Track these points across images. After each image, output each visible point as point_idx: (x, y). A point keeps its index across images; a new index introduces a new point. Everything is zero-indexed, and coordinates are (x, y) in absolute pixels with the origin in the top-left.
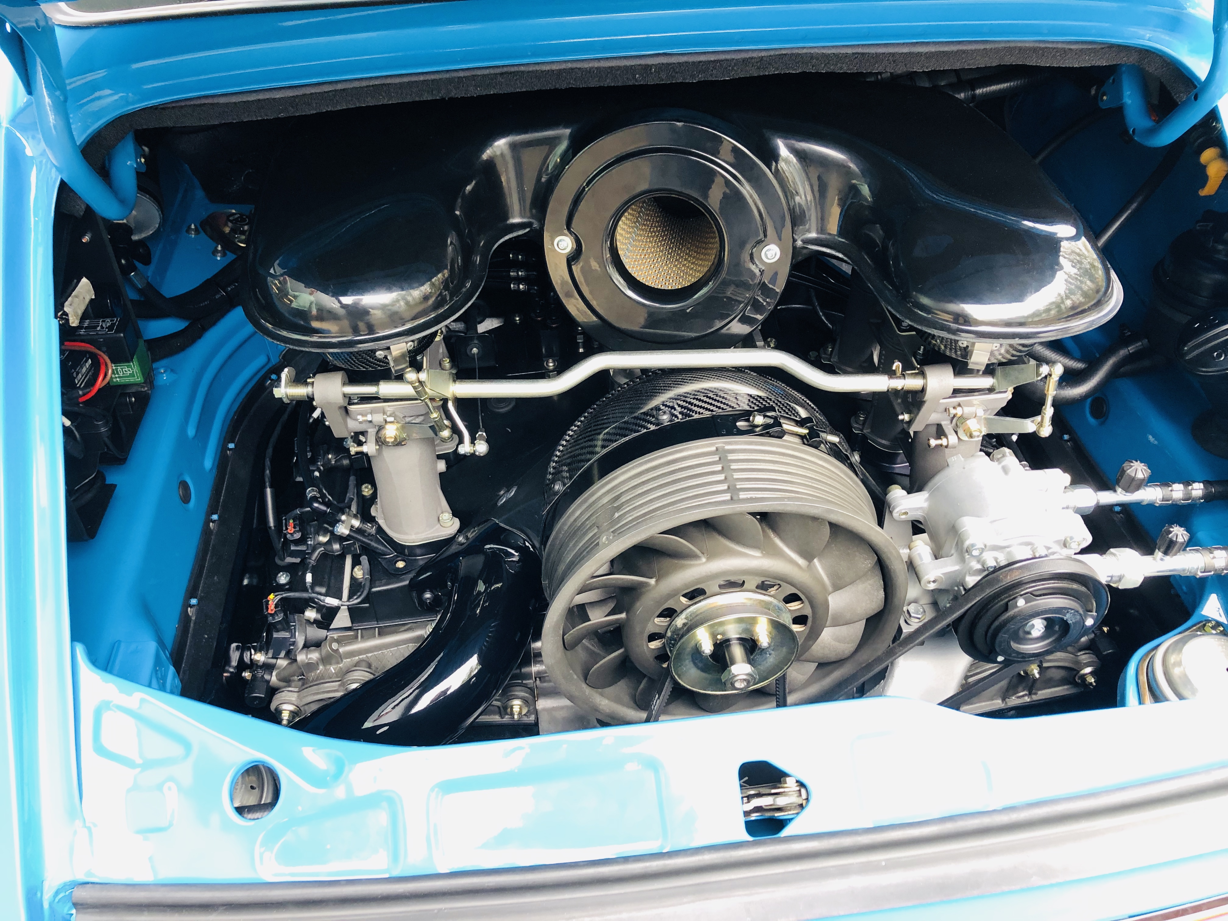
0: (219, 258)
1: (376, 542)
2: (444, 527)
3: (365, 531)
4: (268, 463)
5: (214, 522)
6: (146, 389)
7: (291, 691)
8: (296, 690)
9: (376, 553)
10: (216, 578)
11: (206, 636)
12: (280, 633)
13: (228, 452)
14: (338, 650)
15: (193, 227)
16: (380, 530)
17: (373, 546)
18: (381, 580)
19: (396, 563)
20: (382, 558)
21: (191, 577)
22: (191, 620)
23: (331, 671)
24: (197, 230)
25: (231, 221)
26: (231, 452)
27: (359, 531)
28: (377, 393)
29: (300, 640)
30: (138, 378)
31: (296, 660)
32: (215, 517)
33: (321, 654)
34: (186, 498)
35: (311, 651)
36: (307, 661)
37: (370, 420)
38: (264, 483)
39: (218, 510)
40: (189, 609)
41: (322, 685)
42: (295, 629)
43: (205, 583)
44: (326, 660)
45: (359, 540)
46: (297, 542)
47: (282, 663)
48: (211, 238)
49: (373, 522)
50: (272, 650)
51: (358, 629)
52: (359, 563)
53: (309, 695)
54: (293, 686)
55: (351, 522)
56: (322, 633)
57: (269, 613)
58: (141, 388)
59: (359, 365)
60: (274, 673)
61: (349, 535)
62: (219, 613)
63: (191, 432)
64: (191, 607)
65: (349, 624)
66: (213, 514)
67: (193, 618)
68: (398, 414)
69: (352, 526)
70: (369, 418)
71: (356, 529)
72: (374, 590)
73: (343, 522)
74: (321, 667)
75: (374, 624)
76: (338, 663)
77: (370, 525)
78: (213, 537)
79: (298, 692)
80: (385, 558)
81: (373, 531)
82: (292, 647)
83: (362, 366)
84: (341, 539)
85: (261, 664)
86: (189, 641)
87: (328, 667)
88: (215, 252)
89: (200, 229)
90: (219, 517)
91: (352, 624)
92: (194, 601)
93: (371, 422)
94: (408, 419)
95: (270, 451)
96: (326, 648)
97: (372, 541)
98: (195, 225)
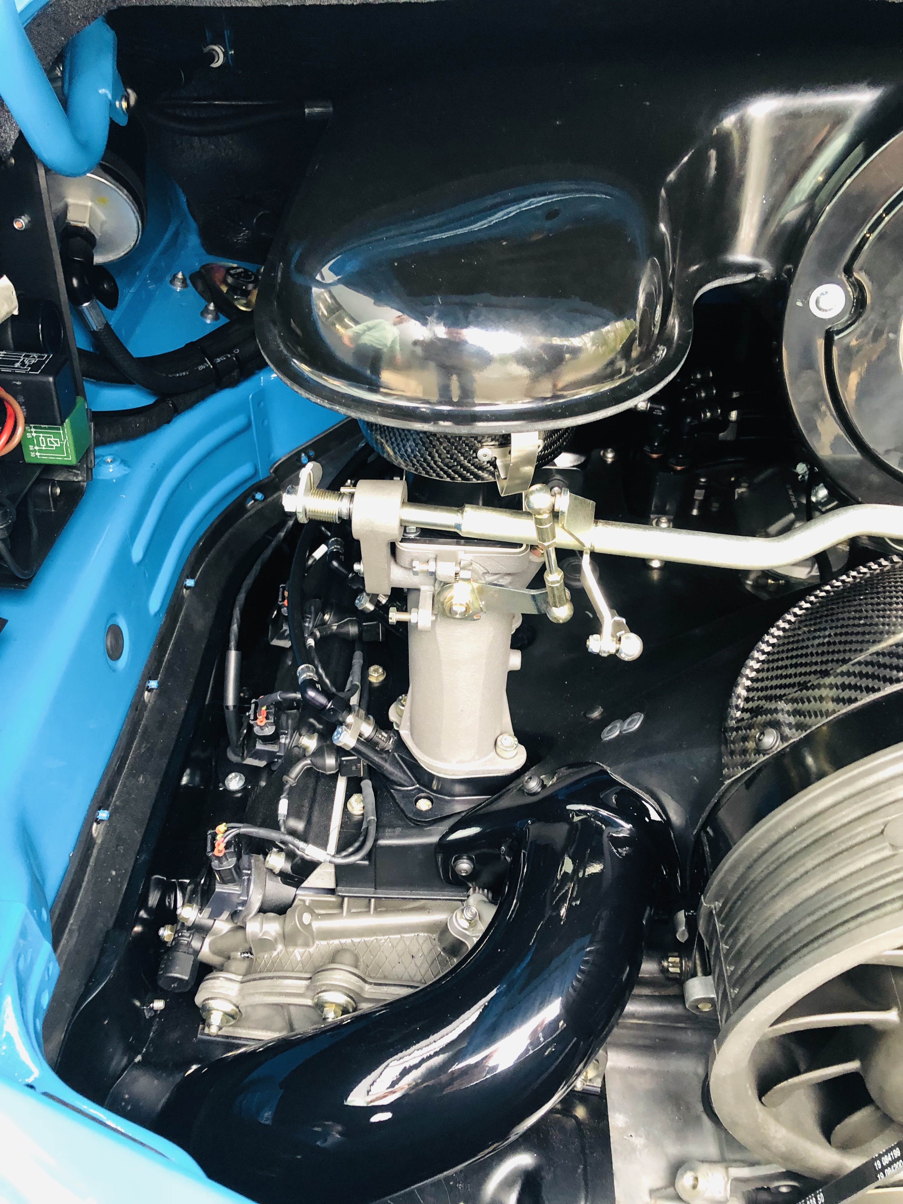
0: (208, 322)
1: (392, 764)
2: (502, 758)
3: (377, 744)
4: (237, 613)
5: (150, 690)
6: (80, 478)
7: (230, 980)
8: (239, 978)
9: (388, 779)
10: (141, 778)
11: (114, 873)
12: (225, 886)
13: (185, 590)
14: (310, 924)
15: (180, 276)
16: (400, 744)
17: (387, 770)
18: (394, 828)
19: (416, 801)
20: (395, 790)
21: (105, 774)
22: (95, 843)
23: (295, 956)
24: (184, 281)
25: (232, 276)
26: (188, 591)
27: (370, 743)
28: (458, 526)
29: (256, 900)
30: (69, 457)
31: (243, 928)
32: (153, 684)
33: (283, 929)
34: (115, 653)
35: (268, 919)
36: (260, 935)
37: (434, 571)
38: (228, 642)
39: (158, 674)
40: (95, 825)
41: (280, 981)
42: (249, 880)
43: (124, 785)
44: (288, 938)
45: (367, 758)
46: (266, 739)
47: (222, 925)
48: (202, 294)
49: (390, 730)
50: (210, 909)
51: (345, 896)
52: (359, 791)
53: (257, 993)
54: (233, 969)
55: (359, 728)
56: (288, 891)
57: (214, 855)
58: (74, 476)
59: (442, 469)
60: (207, 940)
61: (354, 749)
62: (138, 835)
63: (137, 553)
64: (98, 823)
65: (332, 885)
66: (150, 679)
67: (99, 841)
68: (475, 566)
69: (360, 735)
70: (431, 567)
71: (365, 739)
72: (382, 842)
73: (348, 726)
74: (280, 947)
75: (369, 892)
76: (306, 945)
77: (386, 735)
78: (146, 714)
79: (242, 982)
80: (399, 790)
81: (389, 745)
82: (240, 908)
83: (445, 472)
84: (340, 751)
85: (189, 924)
86: (86, 879)
87: (291, 949)
88: (205, 312)
89: (188, 281)
90: (160, 685)
91: (337, 885)
92: (103, 815)
93: (433, 574)
94: (490, 578)
95: (242, 597)
96: (293, 918)
97: (386, 761)
98: (183, 275)
